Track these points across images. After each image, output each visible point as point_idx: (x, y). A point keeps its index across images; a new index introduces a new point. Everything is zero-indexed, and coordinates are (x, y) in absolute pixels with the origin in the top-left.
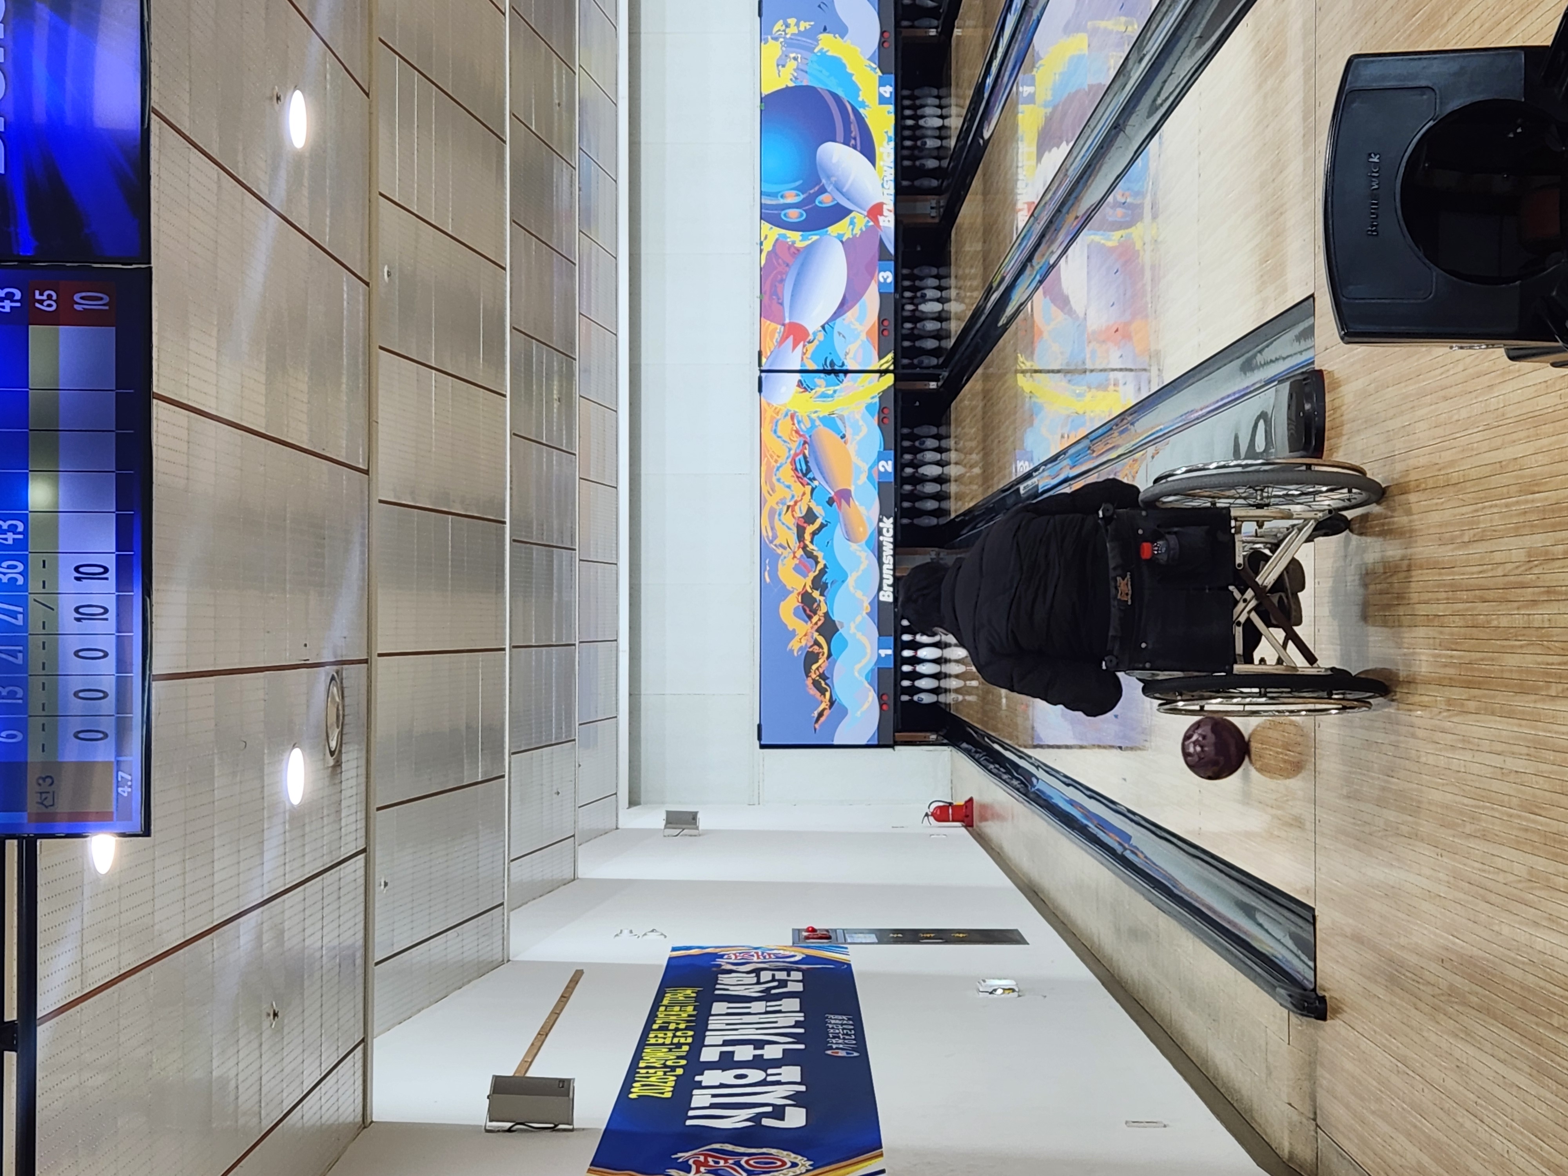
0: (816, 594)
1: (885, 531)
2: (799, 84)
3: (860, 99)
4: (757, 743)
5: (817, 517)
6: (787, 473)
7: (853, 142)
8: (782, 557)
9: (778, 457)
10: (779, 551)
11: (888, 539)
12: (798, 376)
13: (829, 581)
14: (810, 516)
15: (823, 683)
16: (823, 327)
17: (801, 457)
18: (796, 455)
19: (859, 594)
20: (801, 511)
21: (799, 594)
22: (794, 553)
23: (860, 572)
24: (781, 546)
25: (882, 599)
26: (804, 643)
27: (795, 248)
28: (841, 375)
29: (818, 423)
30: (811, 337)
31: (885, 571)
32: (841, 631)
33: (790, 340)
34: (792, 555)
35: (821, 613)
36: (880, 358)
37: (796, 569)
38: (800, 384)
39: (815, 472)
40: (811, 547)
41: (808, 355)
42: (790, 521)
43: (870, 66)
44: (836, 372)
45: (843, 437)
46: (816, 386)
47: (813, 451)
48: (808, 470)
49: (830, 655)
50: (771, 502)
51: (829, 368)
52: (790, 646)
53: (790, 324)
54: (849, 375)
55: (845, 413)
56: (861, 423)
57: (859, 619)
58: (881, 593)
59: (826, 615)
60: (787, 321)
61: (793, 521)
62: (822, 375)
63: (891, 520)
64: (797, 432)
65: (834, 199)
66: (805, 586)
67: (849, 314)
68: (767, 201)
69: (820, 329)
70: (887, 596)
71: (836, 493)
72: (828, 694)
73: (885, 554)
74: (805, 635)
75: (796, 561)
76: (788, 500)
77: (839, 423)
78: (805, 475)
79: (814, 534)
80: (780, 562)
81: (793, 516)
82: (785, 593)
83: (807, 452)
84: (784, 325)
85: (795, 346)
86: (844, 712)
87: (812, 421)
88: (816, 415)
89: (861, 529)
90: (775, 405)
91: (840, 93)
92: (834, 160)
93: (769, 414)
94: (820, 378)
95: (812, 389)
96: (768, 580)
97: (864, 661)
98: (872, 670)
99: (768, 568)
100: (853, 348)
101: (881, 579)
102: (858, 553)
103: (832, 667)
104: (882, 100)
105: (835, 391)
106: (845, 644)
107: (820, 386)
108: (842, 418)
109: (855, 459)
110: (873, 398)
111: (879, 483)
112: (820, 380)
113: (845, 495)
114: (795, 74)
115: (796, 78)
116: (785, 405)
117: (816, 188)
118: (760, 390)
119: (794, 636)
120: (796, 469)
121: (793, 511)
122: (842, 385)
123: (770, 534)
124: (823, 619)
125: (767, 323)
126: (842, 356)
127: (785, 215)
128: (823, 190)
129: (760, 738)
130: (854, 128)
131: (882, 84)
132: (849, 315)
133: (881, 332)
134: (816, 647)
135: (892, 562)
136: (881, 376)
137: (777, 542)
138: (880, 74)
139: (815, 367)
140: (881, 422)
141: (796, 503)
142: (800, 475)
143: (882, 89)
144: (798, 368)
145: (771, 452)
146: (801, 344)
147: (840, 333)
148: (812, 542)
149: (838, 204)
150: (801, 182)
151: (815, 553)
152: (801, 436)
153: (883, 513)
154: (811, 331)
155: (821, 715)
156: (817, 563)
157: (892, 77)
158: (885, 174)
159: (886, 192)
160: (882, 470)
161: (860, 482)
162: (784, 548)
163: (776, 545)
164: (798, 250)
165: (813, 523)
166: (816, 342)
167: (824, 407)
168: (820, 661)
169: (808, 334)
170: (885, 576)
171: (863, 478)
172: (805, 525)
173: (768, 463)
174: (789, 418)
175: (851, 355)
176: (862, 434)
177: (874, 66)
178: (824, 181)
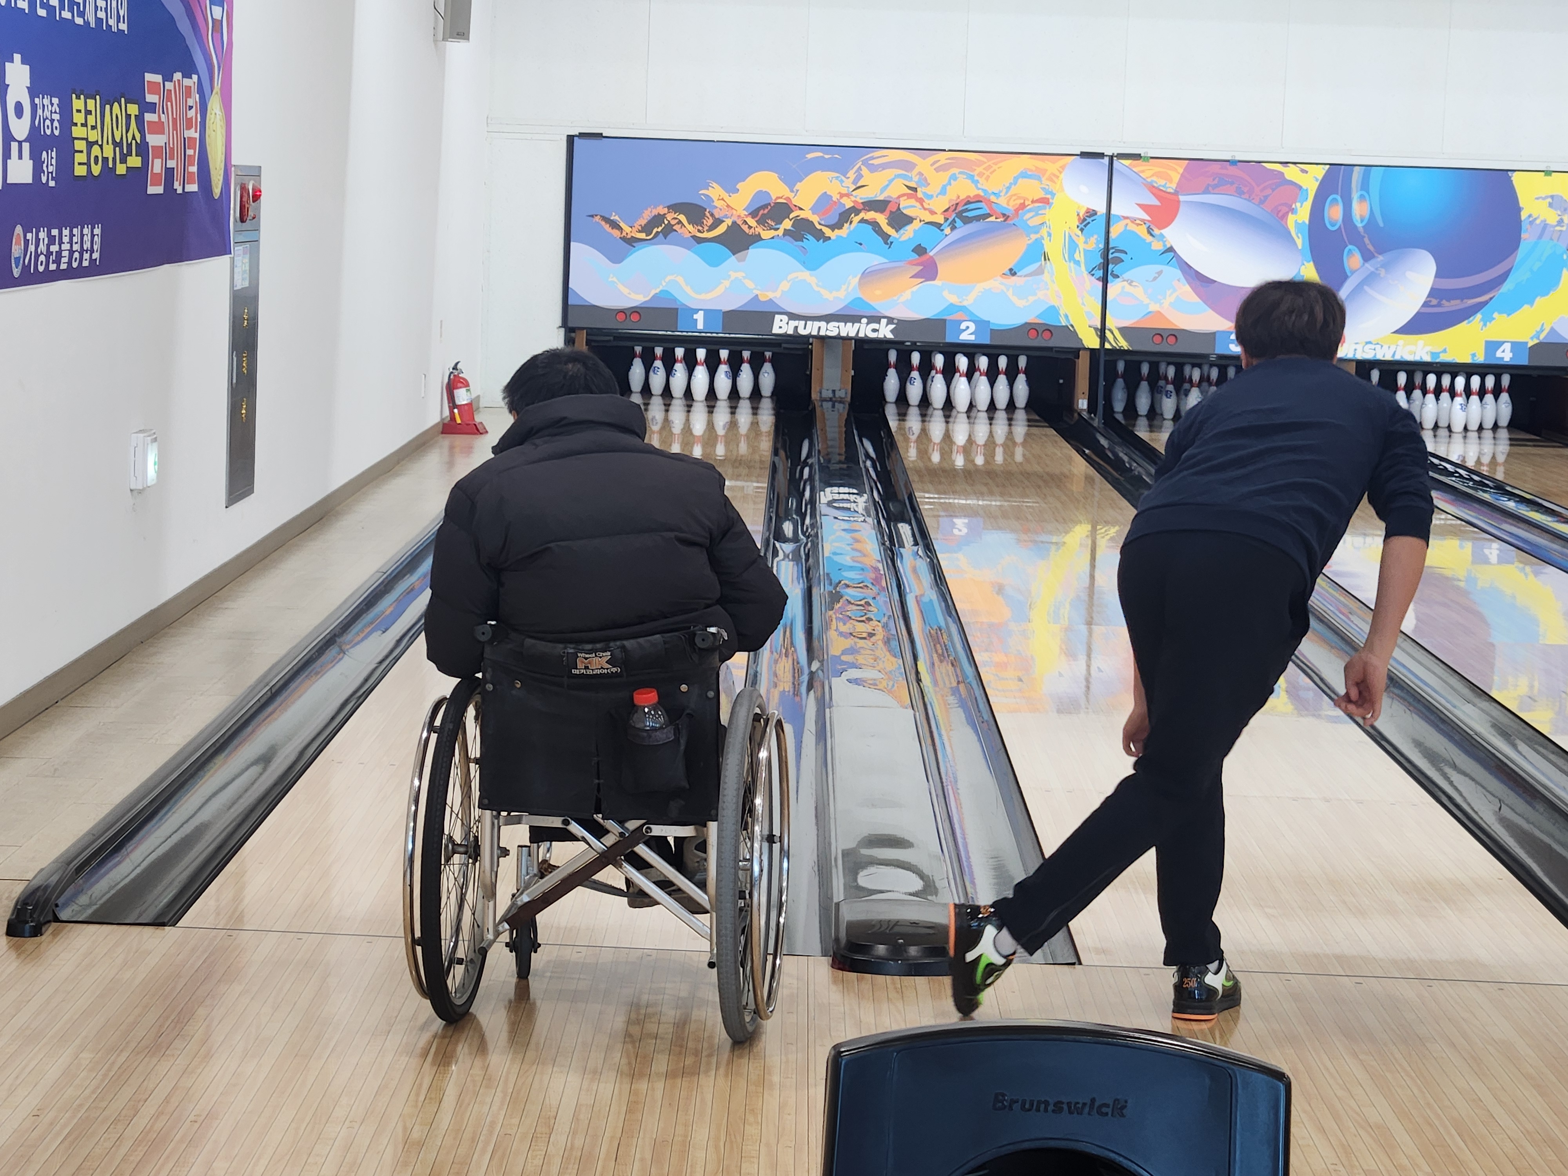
0: (787, 224)
1: (875, 326)
2: (1525, 226)
3: (1496, 315)
4: (575, 132)
5: (897, 231)
6: (963, 189)
7: (1434, 302)
8: (843, 178)
9: (987, 178)
10: (852, 174)
11: (865, 330)
12: (1102, 209)
13: (805, 243)
14: (900, 220)
15: (660, 229)
16: (1171, 249)
17: (986, 210)
18: (990, 203)
19: (785, 286)
20: (909, 207)
21: (788, 199)
22: (848, 195)
23: (816, 289)
24: (859, 176)
25: (778, 317)
26: (717, 203)
27: (1287, 213)
28: (1100, 273)
29: (1034, 237)
30: (1156, 232)
31: (817, 324)
32: (733, 258)
33: (1155, 202)
34: (844, 191)
35: (759, 230)
36: (1123, 330)
37: (825, 197)
38: (1092, 213)
39: (963, 230)
40: (856, 219)
41: (1132, 227)
42: (896, 190)
43: (1542, 330)
44: (1105, 266)
45: (1012, 272)
46: (1087, 238)
47: (993, 230)
48: (967, 221)
49: (699, 240)
50: (923, 165)
51: (1110, 256)
52: (715, 185)
53: (1179, 202)
54: (1100, 285)
55: (1046, 276)
56: (1032, 299)
57: (750, 284)
58: (785, 318)
59: (758, 238)
60: (1182, 198)
61: (895, 196)
62: (1102, 246)
63: (890, 336)
64: (1023, 206)
65: (1353, 272)
66: (801, 209)
67: (1187, 288)
68: (1357, 173)
69: (1168, 246)
70: (781, 326)
71: (932, 257)
72: (642, 236)
73: (842, 324)
74: (728, 206)
75: (835, 197)
76: (924, 189)
77: (1034, 267)
78: (960, 215)
79: (875, 225)
80: (837, 175)
81: (904, 195)
82: (791, 180)
83: (992, 219)
84: (1176, 193)
85: (1145, 207)
86: (617, 258)
87: (1037, 229)
88: (1045, 236)
89: (878, 292)
90: (1062, 176)
91: (1508, 286)
92: (1410, 275)
93: (1050, 166)
94: (1097, 243)
95: (1082, 230)
96: (810, 156)
97: (688, 290)
98: (675, 300)
99: (826, 156)
100: (1138, 292)
101: (806, 318)
102: (844, 287)
103: (681, 243)
104: (1492, 346)
105: (1078, 263)
106: (714, 263)
107: (1086, 242)
108: (1040, 272)
109: (980, 287)
110: (1066, 316)
111: (944, 321)
112: (1095, 243)
113: (929, 272)
114: (1538, 222)
115: (1531, 223)
116: (1063, 190)
117: (1370, 247)
118: (1084, 155)
119: (728, 191)
120: (969, 203)
121: (909, 196)
122: (1085, 273)
123: (875, 162)
124: (751, 232)
125: (1180, 167)
126: (1126, 276)
127: (1335, 200)
128: (1367, 257)
129: (582, 135)
130: (1455, 305)
131: (1515, 346)
132: (1185, 289)
133: (1159, 334)
134: (710, 221)
135: (830, 334)
136: (1096, 329)
137: (865, 171)
138: (1531, 344)
139: (1113, 234)
140: (1030, 328)
141: (921, 201)
142: (960, 208)
143: (1507, 347)
144: (1112, 212)
145: (995, 167)
146: (1146, 217)
147: (1160, 273)
148: (863, 221)
149: (1346, 277)
150: (1381, 225)
151: (846, 225)
152: (1017, 211)
153: (901, 325)
154: (1164, 231)
155: (615, 225)
156: (833, 228)
157: (1524, 361)
158: (1385, 347)
159: (1359, 348)
160: (963, 326)
161: (946, 294)
162: (854, 182)
163: (860, 168)
164: (1284, 217)
165: (889, 224)
166: (1149, 239)
167: (1054, 247)
168: (690, 227)
169: (1160, 228)
170: (809, 323)
171: (953, 299)
172: (887, 212)
173: (979, 163)
174: (1042, 195)
175: (1128, 288)
176: (1014, 299)
177: (1542, 337)
178: (1381, 258)
